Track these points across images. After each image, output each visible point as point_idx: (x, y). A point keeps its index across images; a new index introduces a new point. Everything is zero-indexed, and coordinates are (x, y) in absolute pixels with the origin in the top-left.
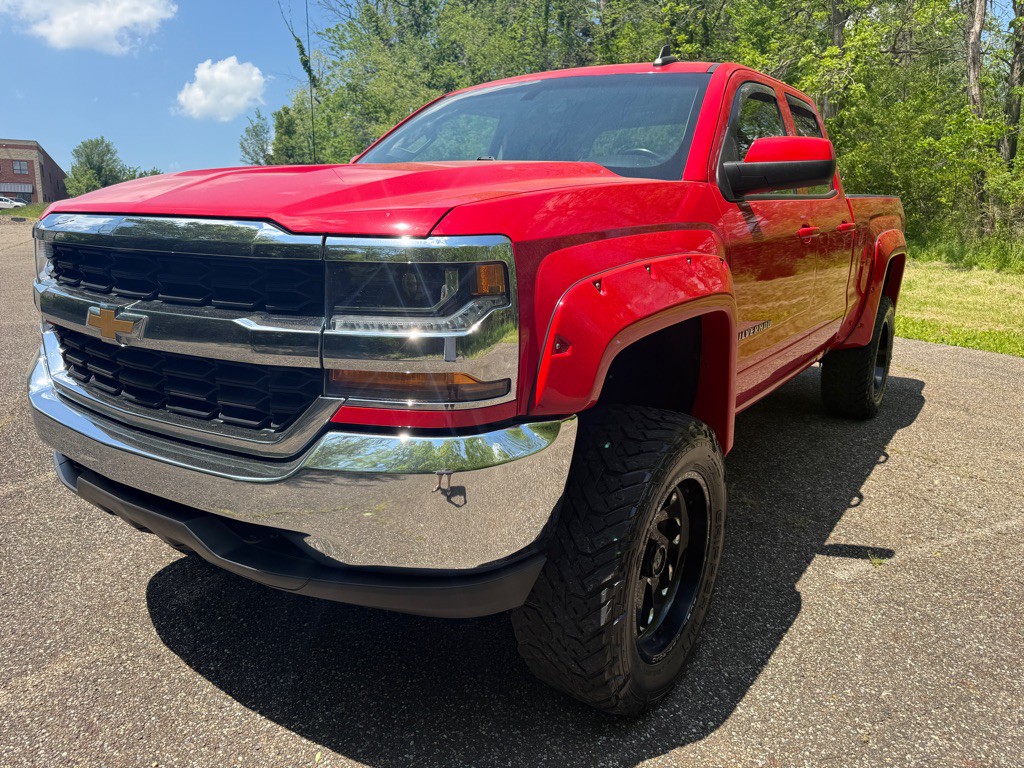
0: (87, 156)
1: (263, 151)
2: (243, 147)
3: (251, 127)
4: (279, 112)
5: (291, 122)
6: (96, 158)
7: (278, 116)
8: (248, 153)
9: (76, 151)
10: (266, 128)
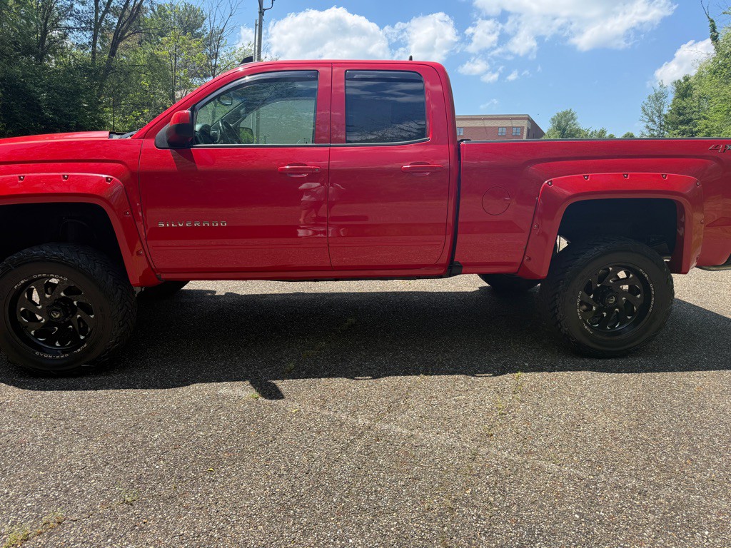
0: (559, 122)
1: (660, 111)
2: (644, 110)
3: (653, 94)
4: (679, 81)
5: (689, 87)
6: (563, 123)
7: (677, 83)
8: (647, 114)
9: (553, 119)
10: (666, 94)
